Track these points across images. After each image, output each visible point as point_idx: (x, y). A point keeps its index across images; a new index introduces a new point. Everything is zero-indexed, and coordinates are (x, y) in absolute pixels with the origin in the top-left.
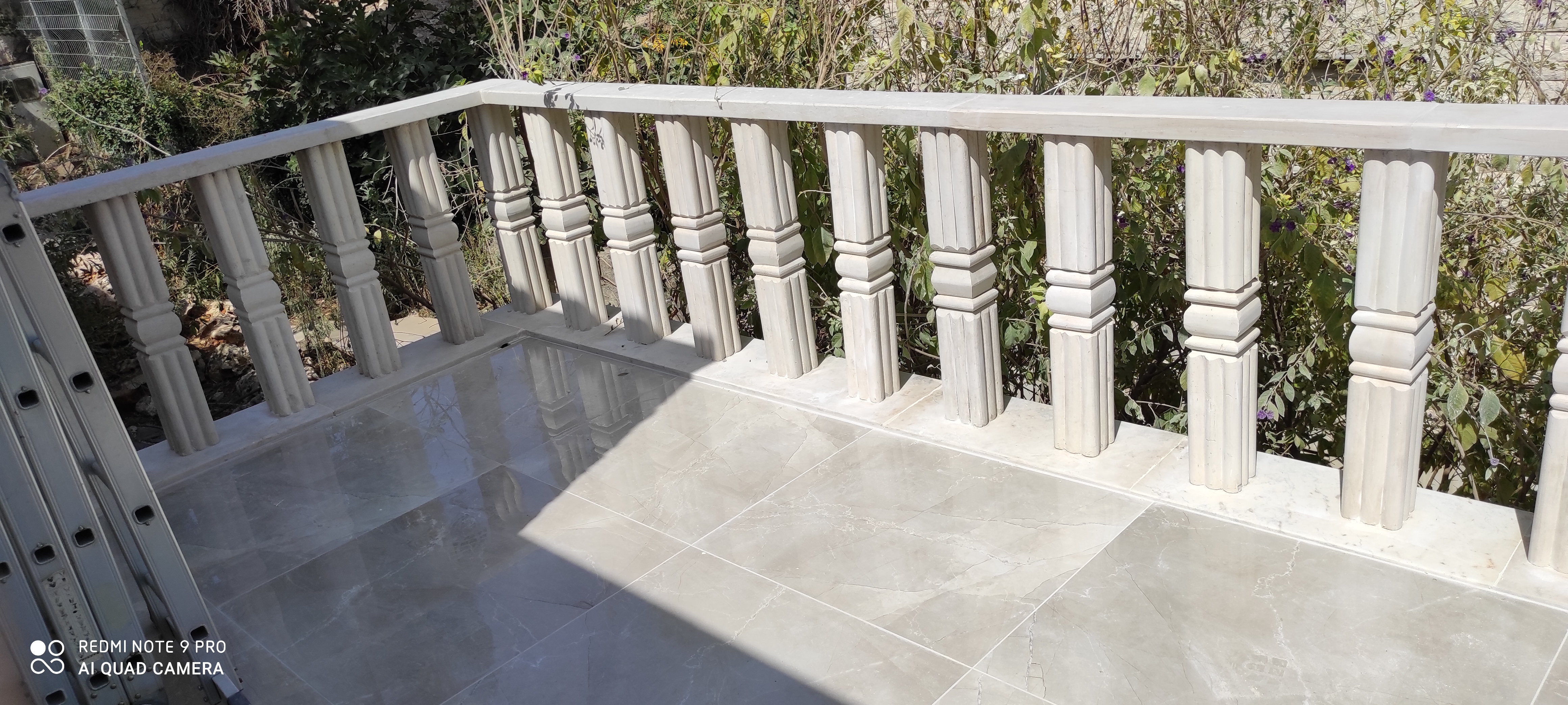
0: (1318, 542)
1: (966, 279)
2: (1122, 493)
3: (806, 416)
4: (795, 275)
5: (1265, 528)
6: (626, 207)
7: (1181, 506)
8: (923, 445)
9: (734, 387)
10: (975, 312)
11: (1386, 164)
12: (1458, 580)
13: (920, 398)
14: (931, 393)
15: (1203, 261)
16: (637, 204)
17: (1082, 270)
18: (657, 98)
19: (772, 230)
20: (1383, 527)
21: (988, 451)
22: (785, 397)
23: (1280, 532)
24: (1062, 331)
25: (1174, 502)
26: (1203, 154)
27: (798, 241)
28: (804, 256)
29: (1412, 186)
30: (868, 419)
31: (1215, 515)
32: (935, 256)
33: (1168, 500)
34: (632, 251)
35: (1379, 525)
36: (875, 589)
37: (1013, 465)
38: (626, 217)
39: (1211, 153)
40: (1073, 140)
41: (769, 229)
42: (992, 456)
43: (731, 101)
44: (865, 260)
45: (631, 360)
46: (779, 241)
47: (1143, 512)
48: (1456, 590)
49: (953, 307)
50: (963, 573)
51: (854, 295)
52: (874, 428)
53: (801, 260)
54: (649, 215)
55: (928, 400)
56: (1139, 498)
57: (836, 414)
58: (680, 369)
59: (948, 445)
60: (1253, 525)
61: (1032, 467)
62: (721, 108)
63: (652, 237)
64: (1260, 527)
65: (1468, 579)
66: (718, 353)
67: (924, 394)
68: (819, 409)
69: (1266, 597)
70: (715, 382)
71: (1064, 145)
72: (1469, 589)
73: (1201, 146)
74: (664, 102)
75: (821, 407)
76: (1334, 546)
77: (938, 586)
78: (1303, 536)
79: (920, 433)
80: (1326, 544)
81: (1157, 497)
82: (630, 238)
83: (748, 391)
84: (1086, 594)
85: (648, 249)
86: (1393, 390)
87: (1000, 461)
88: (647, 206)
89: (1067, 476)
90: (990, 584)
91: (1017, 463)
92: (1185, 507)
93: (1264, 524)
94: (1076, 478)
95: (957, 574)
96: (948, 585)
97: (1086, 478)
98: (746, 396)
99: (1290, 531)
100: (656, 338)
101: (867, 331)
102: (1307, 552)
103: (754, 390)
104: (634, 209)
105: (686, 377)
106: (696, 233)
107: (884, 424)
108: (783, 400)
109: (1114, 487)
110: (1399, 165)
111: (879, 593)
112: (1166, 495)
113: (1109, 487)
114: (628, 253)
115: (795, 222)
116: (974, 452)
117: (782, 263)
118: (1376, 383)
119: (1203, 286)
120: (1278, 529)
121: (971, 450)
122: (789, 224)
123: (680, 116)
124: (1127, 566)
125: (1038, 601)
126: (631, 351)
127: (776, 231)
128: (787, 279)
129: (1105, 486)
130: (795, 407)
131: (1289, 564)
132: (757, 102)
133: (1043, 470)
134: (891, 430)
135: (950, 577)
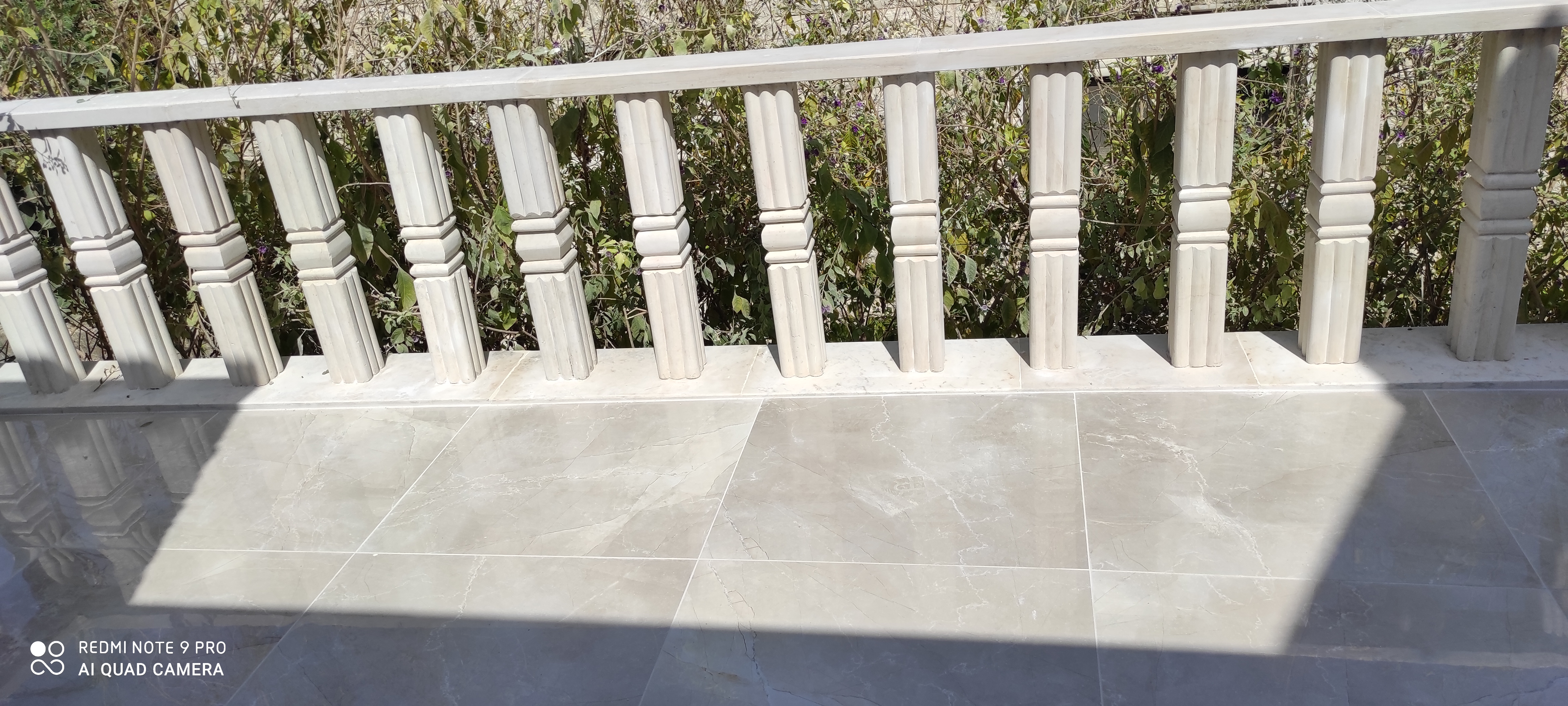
0: (895, 393)
1: (553, 241)
2: (736, 399)
3: (402, 413)
4: (348, 274)
5: (854, 394)
6: (108, 236)
7: (787, 395)
8: (539, 407)
9: (300, 405)
10: (565, 271)
11: (900, 86)
12: (997, 392)
13: (511, 369)
14: (519, 363)
15: (770, 187)
16: (118, 231)
17: (667, 212)
18: (145, 105)
19: (319, 230)
20: (933, 371)
21: (604, 395)
22: (367, 401)
23: (866, 393)
24: (655, 272)
25: (779, 394)
26: (758, 96)
27: (345, 239)
28: (352, 253)
29: (920, 101)
30: (471, 398)
31: (815, 395)
32: (516, 226)
33: (775, 394)
34: (123, 285)
35: (929, 371)
36: (573, 530)
37: (631, 401)
38: (110, 248)
39: (766, 94)
40: (643, 97)
41: (315, 229)
42: (610, 399)
43: (249, 98)
44: (439, 242)
45: (148, 408)
46: (328, 240)
47: (760, 408)
48: (999, 399)
49: (543, 270)
50: (643, 493)
51: (430, 280)
52: (480, 405)
53: (351, 259)
54: (134, 244)
55: (520, 369)
56: (751, 399)
57: (433, 402)
58: (221, 402)
59: (563, 401)
60: (843, 394)
61: (650, 399)
62: (238, 106)
63: (142, 266)
64: (851, 394)
65: (1003, 389)
66: (262, 376)
67: (513, 365)
68: (413, 402)
69: (883, 439)
70: (273, 406)
71: (635, 103)
72: (1006, 396)
73: (757, 89)
74: (155, 109)
75: (415, 400)
76: (908, 393)
77: (629, 510)
78: (884, 391)
79: (532, 397)
80: (902, 393)
81: (765, 394)
82: (119, 270)
83: (319, 405)
84: (754, 477)
85: (140, 281)
86: (926, 261)
87: (619, 402)
88: (130, 232)
89: (685, 398)
90: (672, 494)
91: (634, 399)
92: (789, 395)
93: (853, 391)
94: (692, 398)
95: (639, 496)
96: (635, 506)
97: (702, 395)
98: (318, 411)
99: (873, 391)
100: (168, 380)
101: (449, 313)
102: (892, 403)
103: (327, 402)
104: (116, 238)
105: (233, 409)
106: (217, 250)
107: (491, 398)
108: (366, 404)
109: (726, 395)
110: (909, 86)
111: (578, 532)
112: (770, 390)
113: (723, 397)
114: (120, 289)
115: (338, 219)
116: (591, 400)
117: (336, 263)
118: (913, 259)
119: (772, 207)
120: (865, 392)
121: (588, 400)
122: (334, 222)
123: (178, 122)
124: (772, 449)
125: (721, 494)
126: (140, 399)
127: (324, 230)
128: (342, 279)
129: (719, 397)
130: (383, 407)
131: (885, 413)
132: (286, 95)
133: (661, 398)
134: (499, 402)
135: (634, 500)
